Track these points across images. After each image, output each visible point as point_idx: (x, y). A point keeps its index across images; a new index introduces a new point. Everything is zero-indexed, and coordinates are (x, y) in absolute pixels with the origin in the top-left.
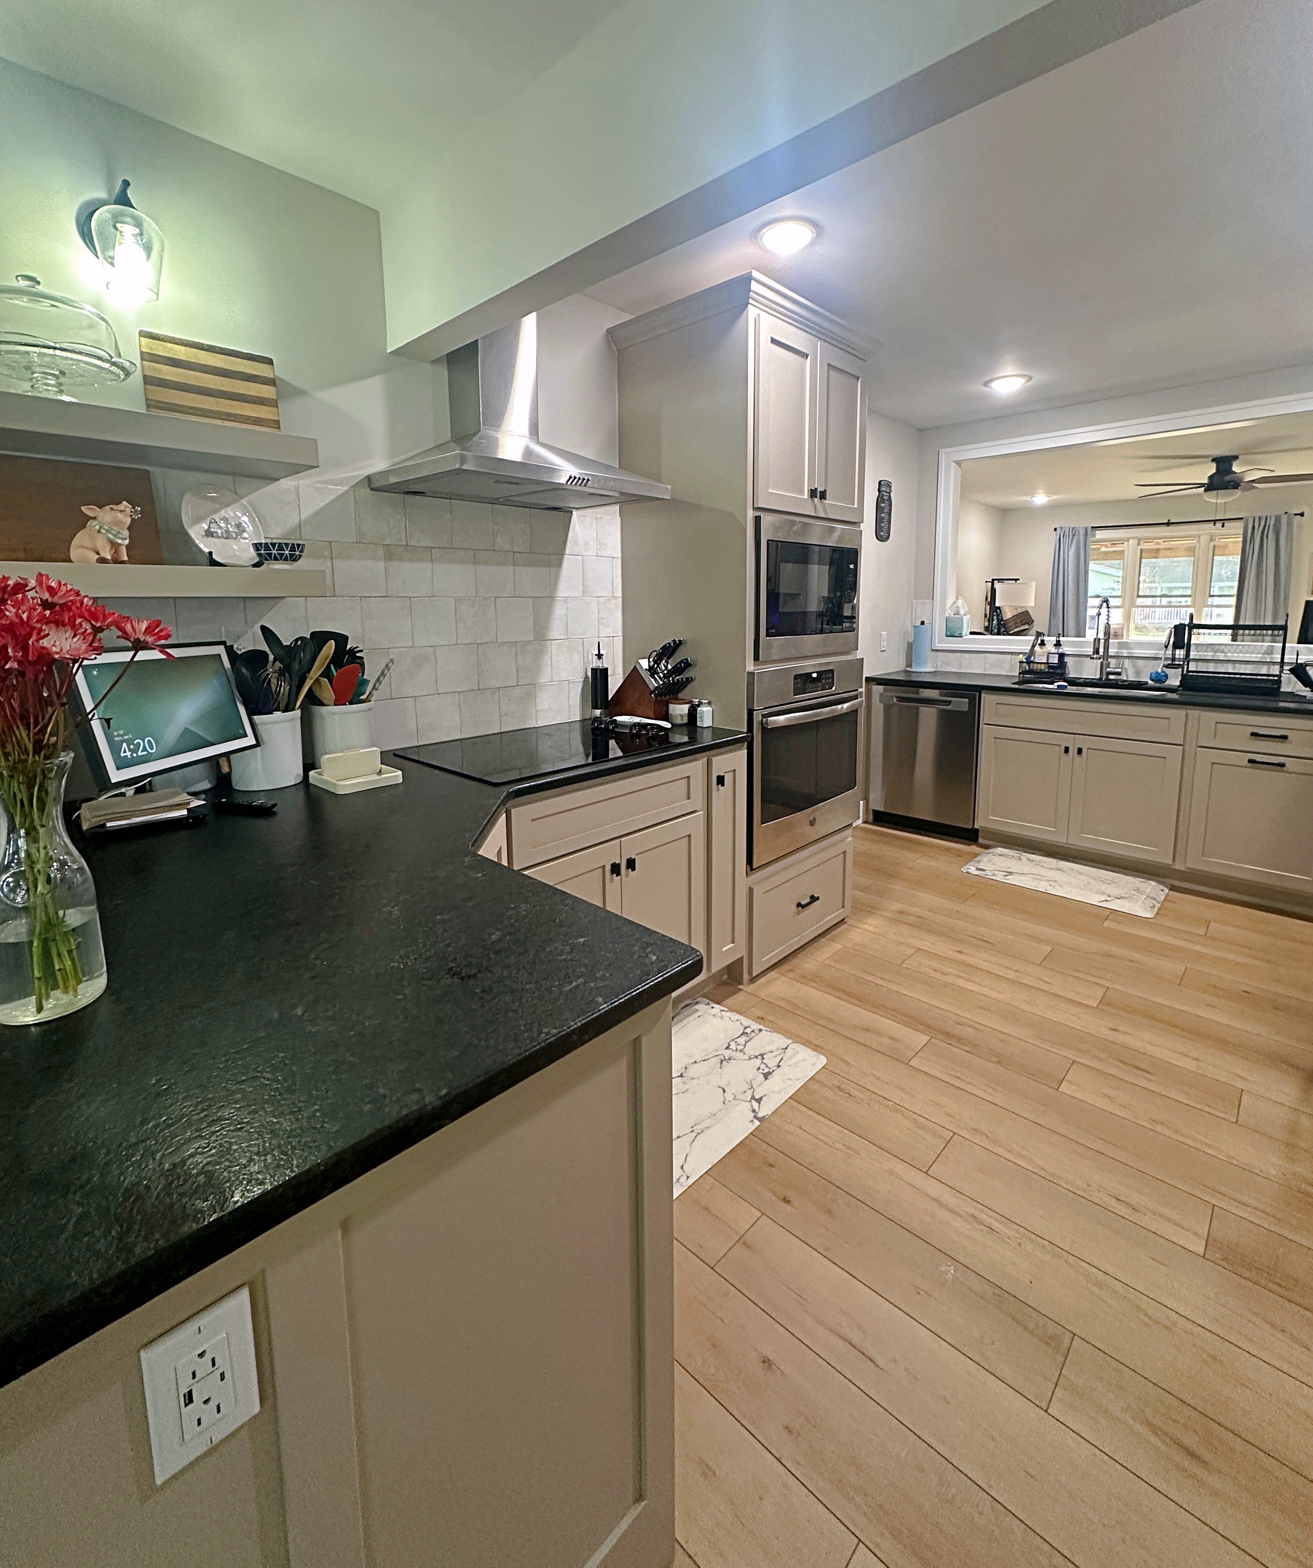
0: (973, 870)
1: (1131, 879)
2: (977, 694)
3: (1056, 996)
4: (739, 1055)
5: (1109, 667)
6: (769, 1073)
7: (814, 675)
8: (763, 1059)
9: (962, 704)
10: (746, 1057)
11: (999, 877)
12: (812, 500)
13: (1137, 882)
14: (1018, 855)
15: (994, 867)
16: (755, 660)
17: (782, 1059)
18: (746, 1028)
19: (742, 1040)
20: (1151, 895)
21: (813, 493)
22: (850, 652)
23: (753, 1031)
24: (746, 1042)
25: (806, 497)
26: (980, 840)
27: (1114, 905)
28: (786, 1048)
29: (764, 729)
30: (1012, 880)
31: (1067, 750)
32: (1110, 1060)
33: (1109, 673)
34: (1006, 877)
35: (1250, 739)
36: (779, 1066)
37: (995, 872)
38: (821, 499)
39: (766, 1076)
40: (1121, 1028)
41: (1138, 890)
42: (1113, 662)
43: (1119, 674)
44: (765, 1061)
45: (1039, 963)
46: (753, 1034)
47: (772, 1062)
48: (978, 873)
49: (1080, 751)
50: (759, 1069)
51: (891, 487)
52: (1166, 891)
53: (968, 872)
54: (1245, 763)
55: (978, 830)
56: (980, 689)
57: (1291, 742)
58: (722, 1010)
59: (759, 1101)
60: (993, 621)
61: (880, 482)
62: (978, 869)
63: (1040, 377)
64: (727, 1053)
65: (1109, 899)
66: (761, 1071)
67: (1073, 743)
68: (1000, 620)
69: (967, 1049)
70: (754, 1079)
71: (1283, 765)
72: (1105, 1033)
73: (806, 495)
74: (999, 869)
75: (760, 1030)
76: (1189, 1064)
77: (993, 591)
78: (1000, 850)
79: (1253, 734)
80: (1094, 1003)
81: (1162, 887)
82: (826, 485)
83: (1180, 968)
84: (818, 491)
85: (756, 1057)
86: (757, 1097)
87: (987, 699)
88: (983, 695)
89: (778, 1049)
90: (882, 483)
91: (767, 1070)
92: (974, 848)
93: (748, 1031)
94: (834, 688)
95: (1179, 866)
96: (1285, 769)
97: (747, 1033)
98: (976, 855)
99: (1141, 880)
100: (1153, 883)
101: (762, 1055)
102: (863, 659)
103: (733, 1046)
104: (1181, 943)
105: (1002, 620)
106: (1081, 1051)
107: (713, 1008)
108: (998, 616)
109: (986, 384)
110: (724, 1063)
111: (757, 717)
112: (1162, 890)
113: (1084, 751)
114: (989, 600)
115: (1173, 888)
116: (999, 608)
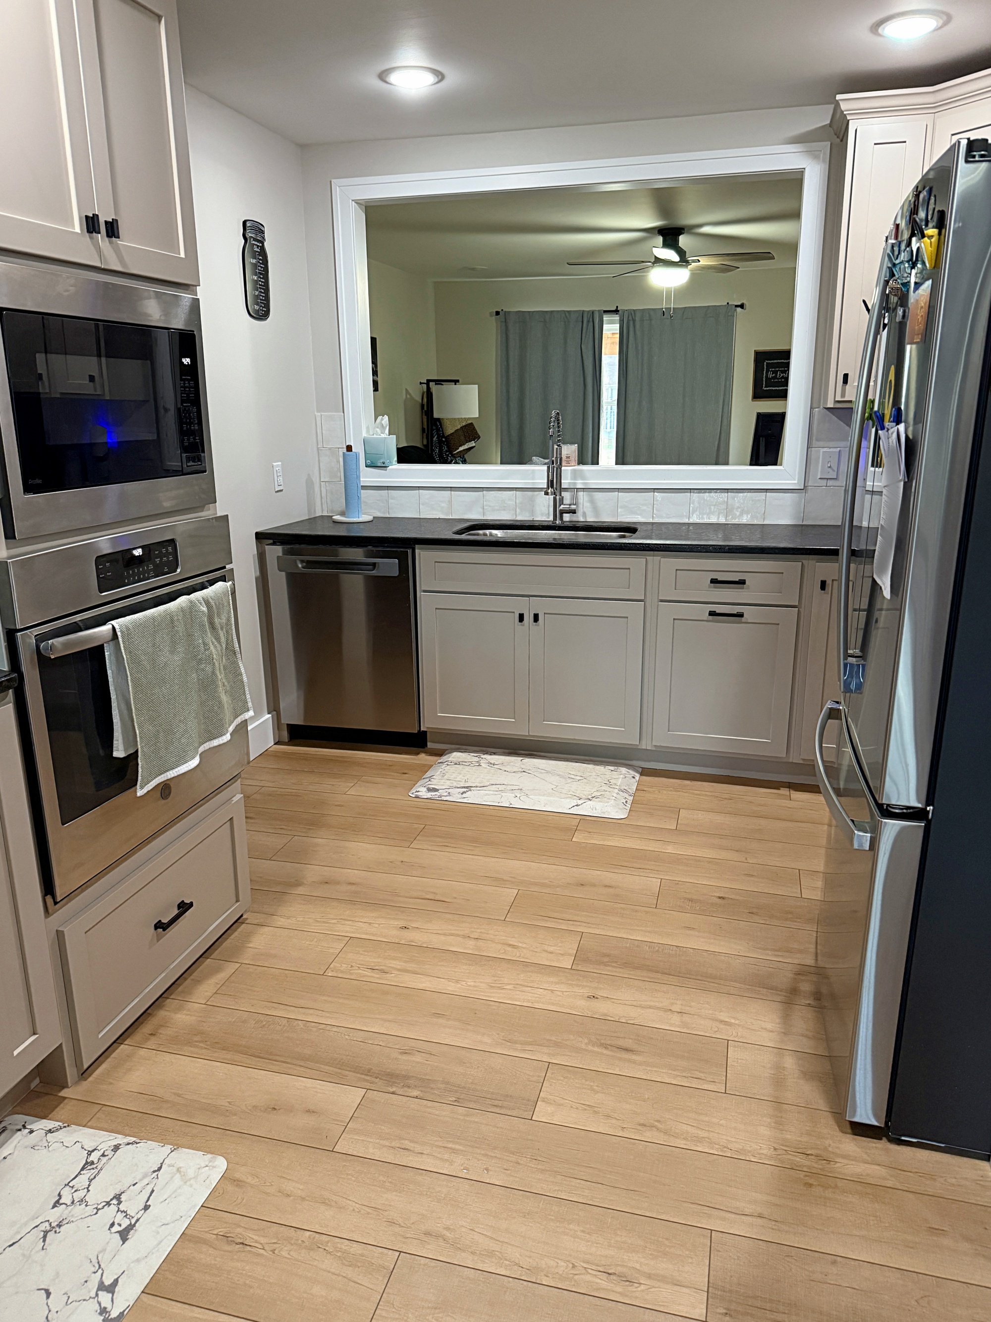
0: (423, 793)
1: (600, 769)
2: (410, 551)
3: (526, 964)
4: (79, 1209)
5: (562, 504)
6: (131, 1227)
7: (138, 552)
8: (120, 1203)
9: (389, 567)
10: (90, 1210)
11: (456, 797)
12: (91, 238)
13: (608, 772)
14: (476, 759)
15: (448, 783)
16: (6, 538)
17: (153, 1191)
18: (90, 1153)
19: (83, 1180)
20: (622, 788)
21: (91, 224)
22: (204, 506)
23: (103, 1155)
24: (91, 1181)
25: (77, 229)
26: (430, 745)
27: (587, 809)
28: (159, 1169)
29: (43, 661)
30: (472, 797)
31: (521, 618)
32: (590, 1047)
33: (562, 512)
34: (464, 795)
35: (709, 587)
36: (146, 1208)
37: (449, 791)
38: (108, 236)
39: (124, 1235)
40: (600, 993)
41: (609, 783)
42: (567, 496)
43: (574, 512)
44: (122, 1207)
45: (503, 919)
46: (104, 1160)
47: (132, 1205)
48: (429, 795)
49: (536, 618)
50: (112, 1225)
51: (263, 232)
52: (637, 776)
53: (417, 797)
54: (706, 616)
55: (426, 732)
56: (411, 543)
57: (748, 588)
58: (50, 1131)
59: (111, 1289)
60: (432, 437)
61: (245, 223)
62: (429, 790)
63: (455, 78)
64: (54, 1215)
65: (580, 802)
66: (116, 1228)
67: (528, 608)
68: (441, 435)
69: (415, 1093)
70: (103, 1250)
71: (741, 615)
72: (581, 1005)
73: (77, 227)
74: (455, 784)
75: (116, 1148)
76: (673, 1023)
77: (429, 394)
78: (456, 756)
79: (713, 581)
80: (567, 963)
81: (632, 773)
82: (116, 213)
83: (654, 883)
84: (102, 220)
85: (108, 1204)
86: (108, 1282)
87: (424, 557)
88: (417, 551)
89: (145, 1176)
90: (248, 224)
91: (125, 1223)
92: (423, 758)
93: (94, 1157)
94: (179, 570)
95: (646, 745)
96: (743, 619)
97: (92, 1163)
98: (427, 768)
99: (612, 768)
100: (624, 770)
101: (118, 1197)
102: (227, 515)
103: (67, 1198)
104: (652, 846)
105: (443, 436)
106: (557, 1045)
107: (31, 1132)
108: (438, 430)
109: (383, 76)
110: (50, 1236)
111: (26, 641)
112: (634, 777)
113: (541, 617)
114: (425, 409)
115: (644, 772)
116: (439, 420)
